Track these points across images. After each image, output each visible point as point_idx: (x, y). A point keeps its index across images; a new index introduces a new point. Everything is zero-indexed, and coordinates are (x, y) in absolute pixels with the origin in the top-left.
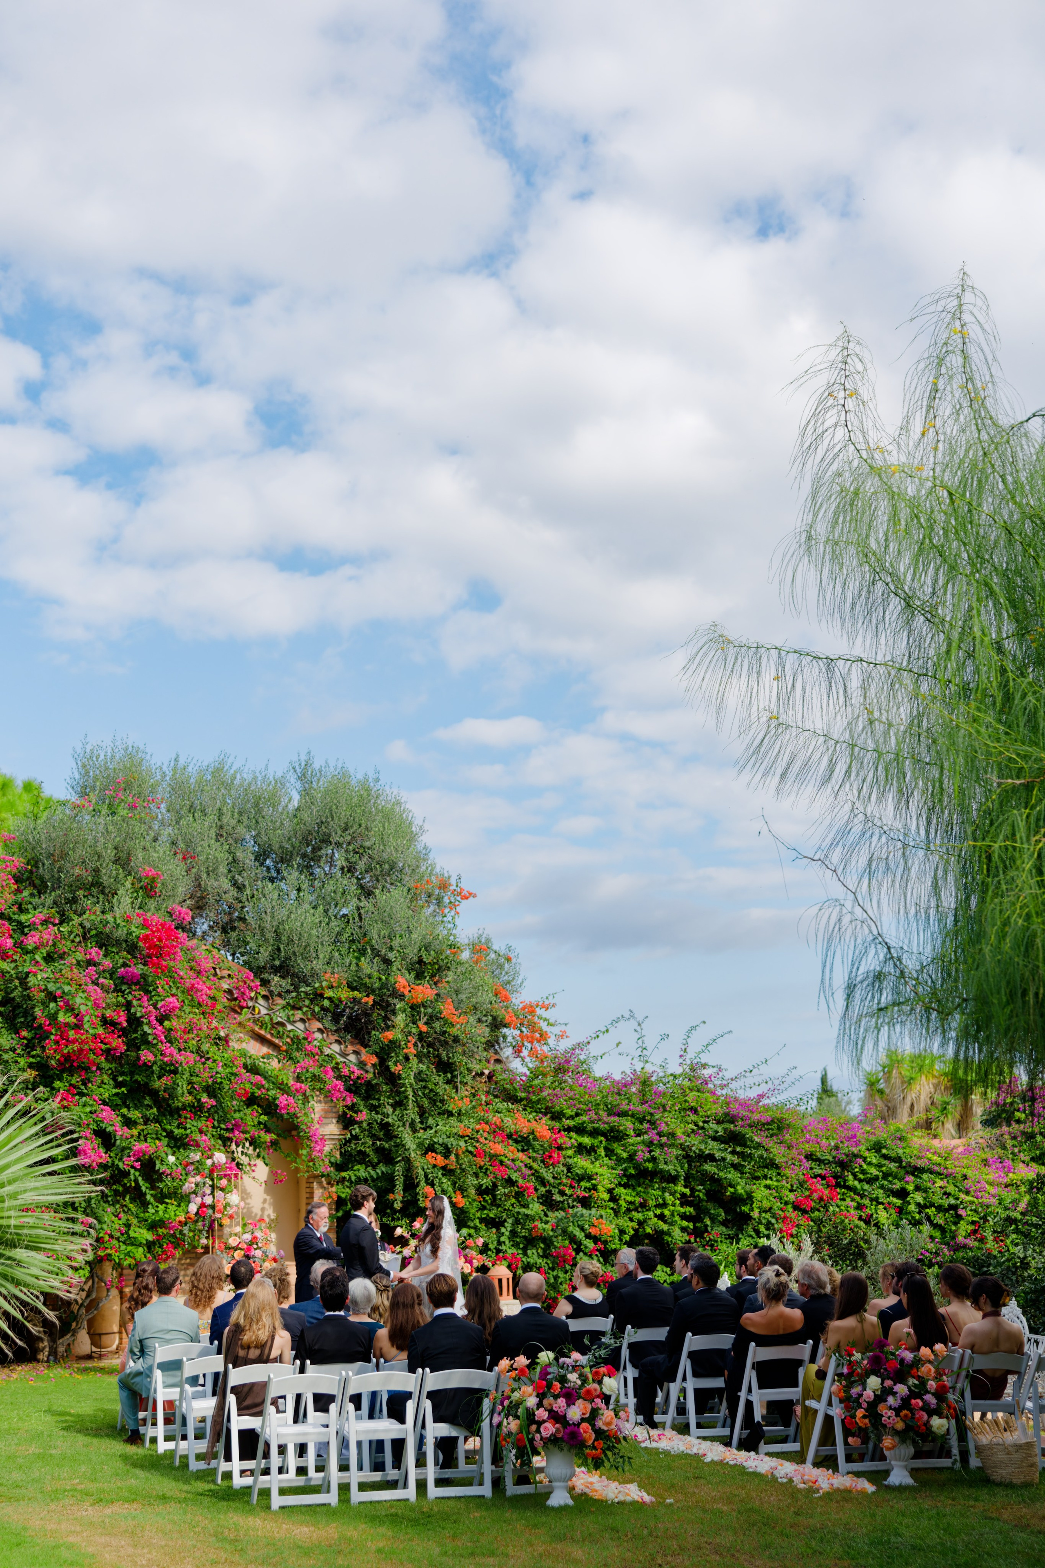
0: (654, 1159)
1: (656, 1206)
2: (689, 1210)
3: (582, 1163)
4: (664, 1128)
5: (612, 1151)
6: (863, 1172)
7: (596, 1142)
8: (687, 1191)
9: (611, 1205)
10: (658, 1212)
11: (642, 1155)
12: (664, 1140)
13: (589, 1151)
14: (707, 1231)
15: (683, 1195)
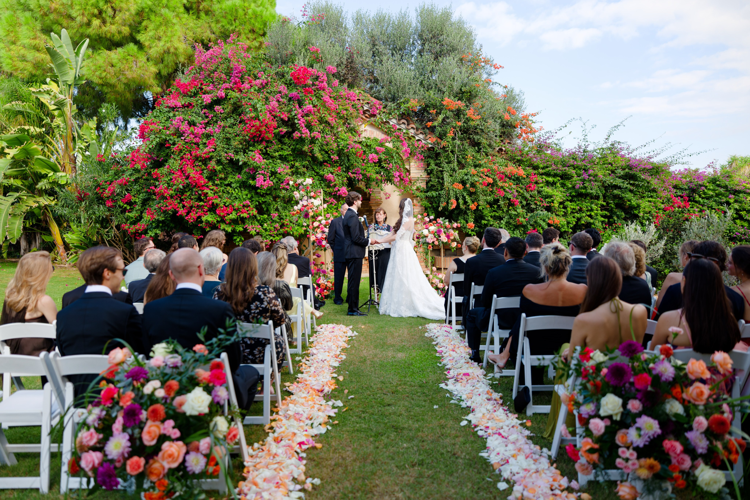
0: (585, 188)
1: (587, 211)
2: (605, 212)
3: (548, 190)
4: (591, 172)
5: (565, 185)
6: (705, 193)
7: (556, 180)
8: (605, 204)
9: (563, 210)
10: (588, 213)
11: (579, 185)
12: (591, 178)
13: (553, 184)
14: (615, 223)
15: (602, 206)
